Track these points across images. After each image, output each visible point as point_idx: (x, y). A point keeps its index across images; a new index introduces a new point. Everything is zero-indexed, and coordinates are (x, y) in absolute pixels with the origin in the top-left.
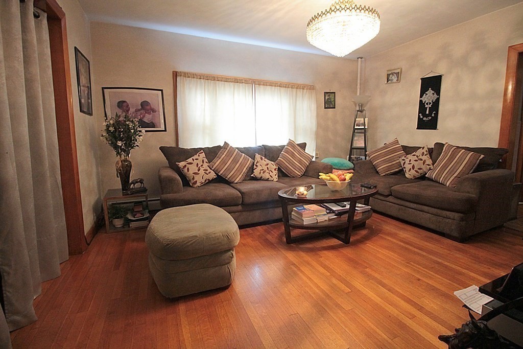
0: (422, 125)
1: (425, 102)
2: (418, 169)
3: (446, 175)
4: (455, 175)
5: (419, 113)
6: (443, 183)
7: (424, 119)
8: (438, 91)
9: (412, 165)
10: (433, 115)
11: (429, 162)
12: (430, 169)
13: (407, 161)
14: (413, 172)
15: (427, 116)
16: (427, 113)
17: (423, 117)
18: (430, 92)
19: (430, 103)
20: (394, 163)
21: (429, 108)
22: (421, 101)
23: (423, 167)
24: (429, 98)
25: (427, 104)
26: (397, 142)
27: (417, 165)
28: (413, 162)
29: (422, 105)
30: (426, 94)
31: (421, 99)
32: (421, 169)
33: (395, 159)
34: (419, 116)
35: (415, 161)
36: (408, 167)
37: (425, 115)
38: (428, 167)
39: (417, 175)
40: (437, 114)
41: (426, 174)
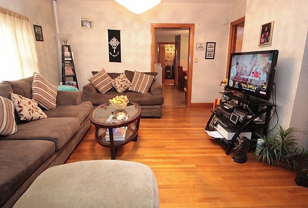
0: (112, 59)
1: (112, 45)
2: (125, 86)
3: (141, 88)
4: (145, 87)
5: (109, 52)
6: (140, 92)
7: (113, 56)
8: (119, 39)
9: (120, 84)
10: (118, 54)
11: (129, 82)
12: (131, 86)
13: (117, 83)
14: (122, 88)
15: (115, 54)
16: (114, 52)
17: (112, 55)
18: (114, 39)
19: (115, 47)
20: (108, 84)
21: (115, 49)
22: (109, 44)
23: (127, 85)
24: (114, 43)
25: (114, 46)
26: (104, 71)
27: (124, 84)
28: (121, 83)
29: (110, 47)
30: (112, 40)
31: (109, 43)
32: (126, 86)
33: (108, 82)
34: (110, 54)
35: (121, 82)
36: (118, 86)
37: (113, 53)
38: (130, 85)
39: (124, 90)
40: (120, 53)
41: (128, 88)
